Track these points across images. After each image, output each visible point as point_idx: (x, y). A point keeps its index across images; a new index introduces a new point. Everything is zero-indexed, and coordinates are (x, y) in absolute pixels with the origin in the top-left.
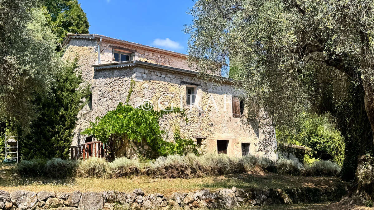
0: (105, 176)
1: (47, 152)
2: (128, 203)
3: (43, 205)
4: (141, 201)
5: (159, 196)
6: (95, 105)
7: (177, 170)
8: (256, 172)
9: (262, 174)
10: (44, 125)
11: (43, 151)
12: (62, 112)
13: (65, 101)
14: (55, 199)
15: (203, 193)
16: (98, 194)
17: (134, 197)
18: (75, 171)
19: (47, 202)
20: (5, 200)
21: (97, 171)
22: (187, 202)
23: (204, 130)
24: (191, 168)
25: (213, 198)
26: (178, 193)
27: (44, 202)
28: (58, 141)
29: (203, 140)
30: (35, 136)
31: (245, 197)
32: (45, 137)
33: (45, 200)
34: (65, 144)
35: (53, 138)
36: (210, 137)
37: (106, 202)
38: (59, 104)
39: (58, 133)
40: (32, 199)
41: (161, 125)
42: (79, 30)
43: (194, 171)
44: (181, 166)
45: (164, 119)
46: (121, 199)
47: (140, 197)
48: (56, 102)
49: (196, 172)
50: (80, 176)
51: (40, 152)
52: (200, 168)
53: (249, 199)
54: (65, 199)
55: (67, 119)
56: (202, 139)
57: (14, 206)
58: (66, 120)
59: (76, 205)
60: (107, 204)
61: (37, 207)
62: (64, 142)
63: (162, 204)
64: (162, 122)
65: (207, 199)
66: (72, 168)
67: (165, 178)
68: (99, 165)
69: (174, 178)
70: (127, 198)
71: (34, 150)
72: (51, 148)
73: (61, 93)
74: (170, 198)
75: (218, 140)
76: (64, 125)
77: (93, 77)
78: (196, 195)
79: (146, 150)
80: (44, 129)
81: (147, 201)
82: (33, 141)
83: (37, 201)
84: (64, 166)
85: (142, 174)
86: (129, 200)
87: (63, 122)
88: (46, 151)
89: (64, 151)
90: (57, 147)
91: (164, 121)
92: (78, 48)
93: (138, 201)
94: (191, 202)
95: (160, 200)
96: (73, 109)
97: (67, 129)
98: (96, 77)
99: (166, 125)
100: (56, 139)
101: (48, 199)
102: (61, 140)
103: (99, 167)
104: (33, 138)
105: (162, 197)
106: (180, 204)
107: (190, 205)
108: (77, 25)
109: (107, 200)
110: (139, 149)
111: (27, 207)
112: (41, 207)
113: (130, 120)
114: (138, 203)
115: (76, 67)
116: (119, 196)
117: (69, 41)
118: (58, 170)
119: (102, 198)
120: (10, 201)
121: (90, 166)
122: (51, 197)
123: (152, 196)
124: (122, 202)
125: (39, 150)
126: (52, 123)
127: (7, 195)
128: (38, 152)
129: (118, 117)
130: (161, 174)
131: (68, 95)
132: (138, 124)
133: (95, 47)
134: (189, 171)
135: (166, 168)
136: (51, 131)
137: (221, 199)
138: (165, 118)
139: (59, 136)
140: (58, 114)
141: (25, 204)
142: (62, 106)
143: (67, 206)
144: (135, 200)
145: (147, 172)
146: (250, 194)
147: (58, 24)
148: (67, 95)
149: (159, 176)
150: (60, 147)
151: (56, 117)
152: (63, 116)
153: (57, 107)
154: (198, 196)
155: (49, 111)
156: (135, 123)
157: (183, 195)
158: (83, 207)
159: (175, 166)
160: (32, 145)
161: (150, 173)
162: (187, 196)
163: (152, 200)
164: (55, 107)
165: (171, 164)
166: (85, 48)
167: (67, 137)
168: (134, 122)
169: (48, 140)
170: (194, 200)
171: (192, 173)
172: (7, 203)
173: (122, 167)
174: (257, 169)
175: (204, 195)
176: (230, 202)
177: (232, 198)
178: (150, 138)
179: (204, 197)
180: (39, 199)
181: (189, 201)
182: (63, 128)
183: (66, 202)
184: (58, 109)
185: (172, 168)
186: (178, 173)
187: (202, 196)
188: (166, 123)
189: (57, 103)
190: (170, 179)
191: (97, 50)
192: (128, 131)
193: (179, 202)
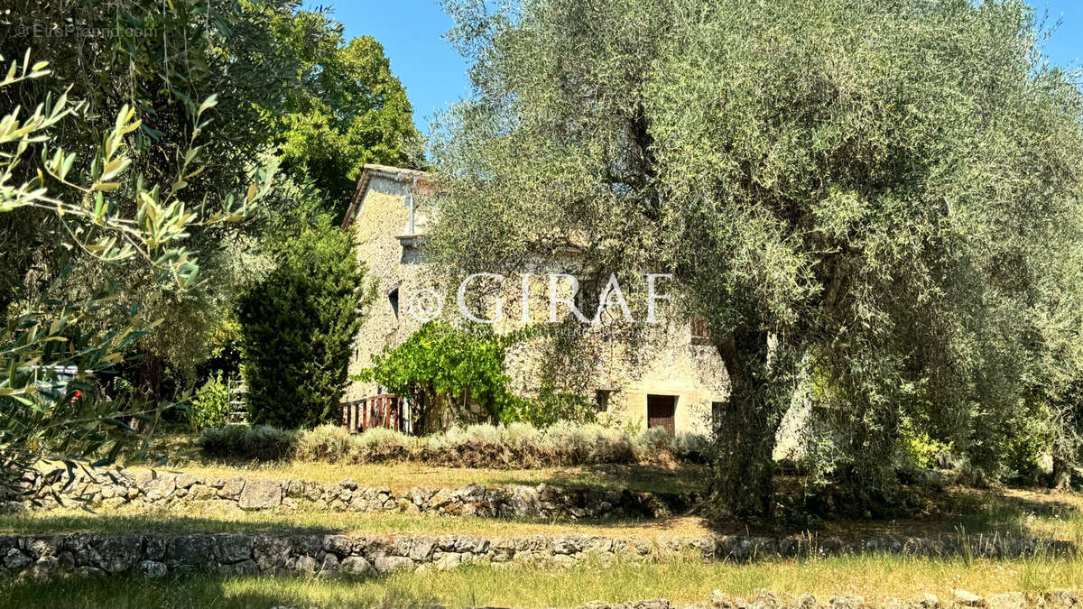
0: (347, 459)
1: (289, 414)
2: (324, 499)
3: (185, 495)
4: (347, 498)
5: (382, 492)
6: (403, 318)
7: (481, 452)
8: (659, 462)
9: (672, 466)
10: (284, 362)
11: (282, 411)
12: (316, 336)
13: (323, 316)
14: (204, 486)
15: (470, 491)
16: (273, 483)
17: (336, 492)
18: (293, 450)
19: (190, 490)
20: (128, 485)
21: (330, 450)
22: (435, 505)
23: (616, 373)
24: (511, 451)
25: (490, 500)
26: (419, 488)
27: (186, 490)
28: (310, 392)
29: (611, 394)
30: (266, 384)
31: (562, 501)
32: (285, 385)
33: (188, 488)
34: (323, 398)
35: (300, 388)
36: (631, 389)
37: (287, 496)
38: (312, 322)
39: (309, 376)
40: (168, 485)
41: (510, 363)
42: (391, 151)
43: (518, 456)
44: (488, 446)
45: (518, 351)
46: (312, 492)
47: (348, 491)
48: (306, 317)
49: (522, 457)
50: (302, 458)
51: (276, 413)
52: (532, 451)
53: (570, 507)
54: (220, 488)
55: (327, 350)
56: (609, 391)
57: (141, 494)
58: (325, 353)
59: (236, 497)
60: (288, 500)
61: (176, 497)
62: (323, 395)
63: (385, 505)
64: (514, 357)
65: (477, 501)
66: (288, 444)
67: (459, 467)
68: (333, 440)
69: (476, 467)
70: (323, 492)
71: (266, 409)
72: (296, 405)
73: (316, 300)
74: (403, 495)
75: (649, 396)
76: (322, 362)
77: (400, 260)
78: (455, 494)
79: (475, 414)
80: (283, 370)
81: (358, 499)
82: (264, 392)
83: (176, 488)
84: (275, 440)
85: (412, 459)
86: (326, 495)
87: (318, 355)
88: (288, 410)
89: (321, 411)
90: (309, 404)
91: (518, 355)
92: (381, 195)
93: (343, 498)
94: (443, 505)
95: (384, 497)
96: (338, 330)
97: (327, 368)
98: (404, 261)
99: (523, 362)
100: (305, 388)
101: (193, 487)
102: (317, 389)
103: (333, 443)
104: (263, 386)
105: (387, 493)
106: (420, 507)
107: (441, 509)
108: (388, 142)
109: (289, 494)
110: (459, 410)
111: (159, 497)
112: (181, 497)
113: (440, 354)
114: (343, 501)
115: (354, 245)
116: (309, 488)
117: (369, 180)
118: (265, 447)
119: (279, 489)
120: (135, 487)
121: (317, 441)
122: (197, 483)
123: (370, 490)
124: (313, 497)
125: (275, 408)
126: (298, 358)
127: (132, 477)
128: (272, 414)
129: (421, 347)
130: (450, 460)
131: (329, 304)
132: (454, 362)
133: (405, 197)
134: (507, 455)
135: (460, 449)
136: (298, 374)
137: (507, 504)
138: (521, 347)
139: (312, 384)
140: (309, 341)
141: (158, 492)
142: (319, 324)
143: (223, 498)
144: (337, 496)
145: (423, 453)
146: (571, 497)
147: (351, 139)
148: (327, 303)
149: (446, 463)
150: (314, 404)
151: (304, 346)
152: (320, 344)
153: (308, 327)
154: (459, 496)
155: (292, 336)
156: (448, 361)
157: (428, 491)
158: (247, 501)
159: (477, 445)
160: (263, 400)
161: (426, 456)
162: (438, 494)
163: (368, 498)
164: (303, 327)
165: (469, 442)
166: (392, 198)
167: (326, 385)
168: (446, 356)
169: (293, 390)
170: (451, 502)
171: (513, 459)
172: (131, 489)
173: (373, 445)
174: (664, 456)
175: (474, 494)
176: (523, 509)
177: (528, 503)
178: (478, 390)
179: (472, 498)
180: (178, 486)
181: (439, 503)
182: (319, 368)
183: (221, 493)
184: (310, 331)
185: (472, 449)
186: (484, 459)
187: (469, 495)
188: (523, 358)
189: (309, 320)
190: (467, 470)
191: (409, 203)
192: (436, 375)
193: (419, 503)
